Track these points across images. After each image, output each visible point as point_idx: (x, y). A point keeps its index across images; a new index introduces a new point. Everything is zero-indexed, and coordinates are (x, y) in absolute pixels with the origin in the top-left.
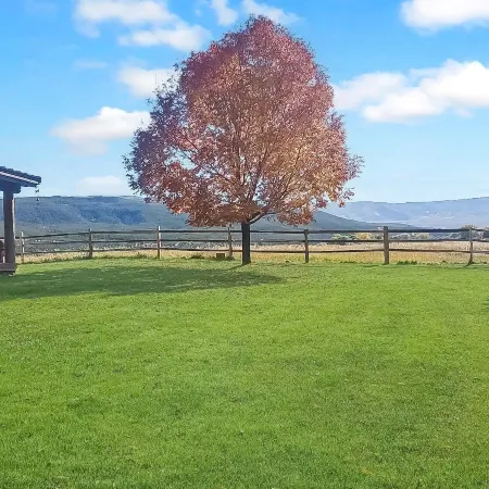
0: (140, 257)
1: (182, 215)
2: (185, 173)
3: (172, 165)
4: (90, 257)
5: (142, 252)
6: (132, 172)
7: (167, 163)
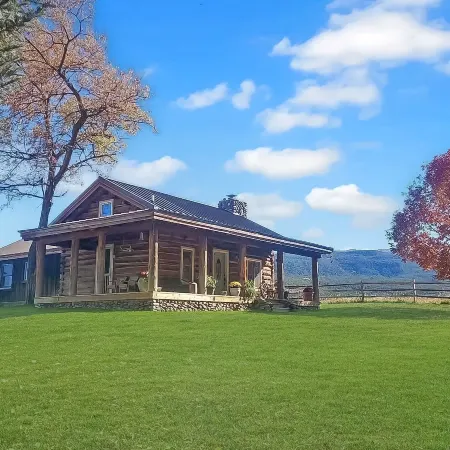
0: (399, 302)
1: (431, 272)
2: (431, 241)
3: (422, 236)
4: (362, 302)
5: (402, 299)
6: (392, 241)
7: (418, 234)
